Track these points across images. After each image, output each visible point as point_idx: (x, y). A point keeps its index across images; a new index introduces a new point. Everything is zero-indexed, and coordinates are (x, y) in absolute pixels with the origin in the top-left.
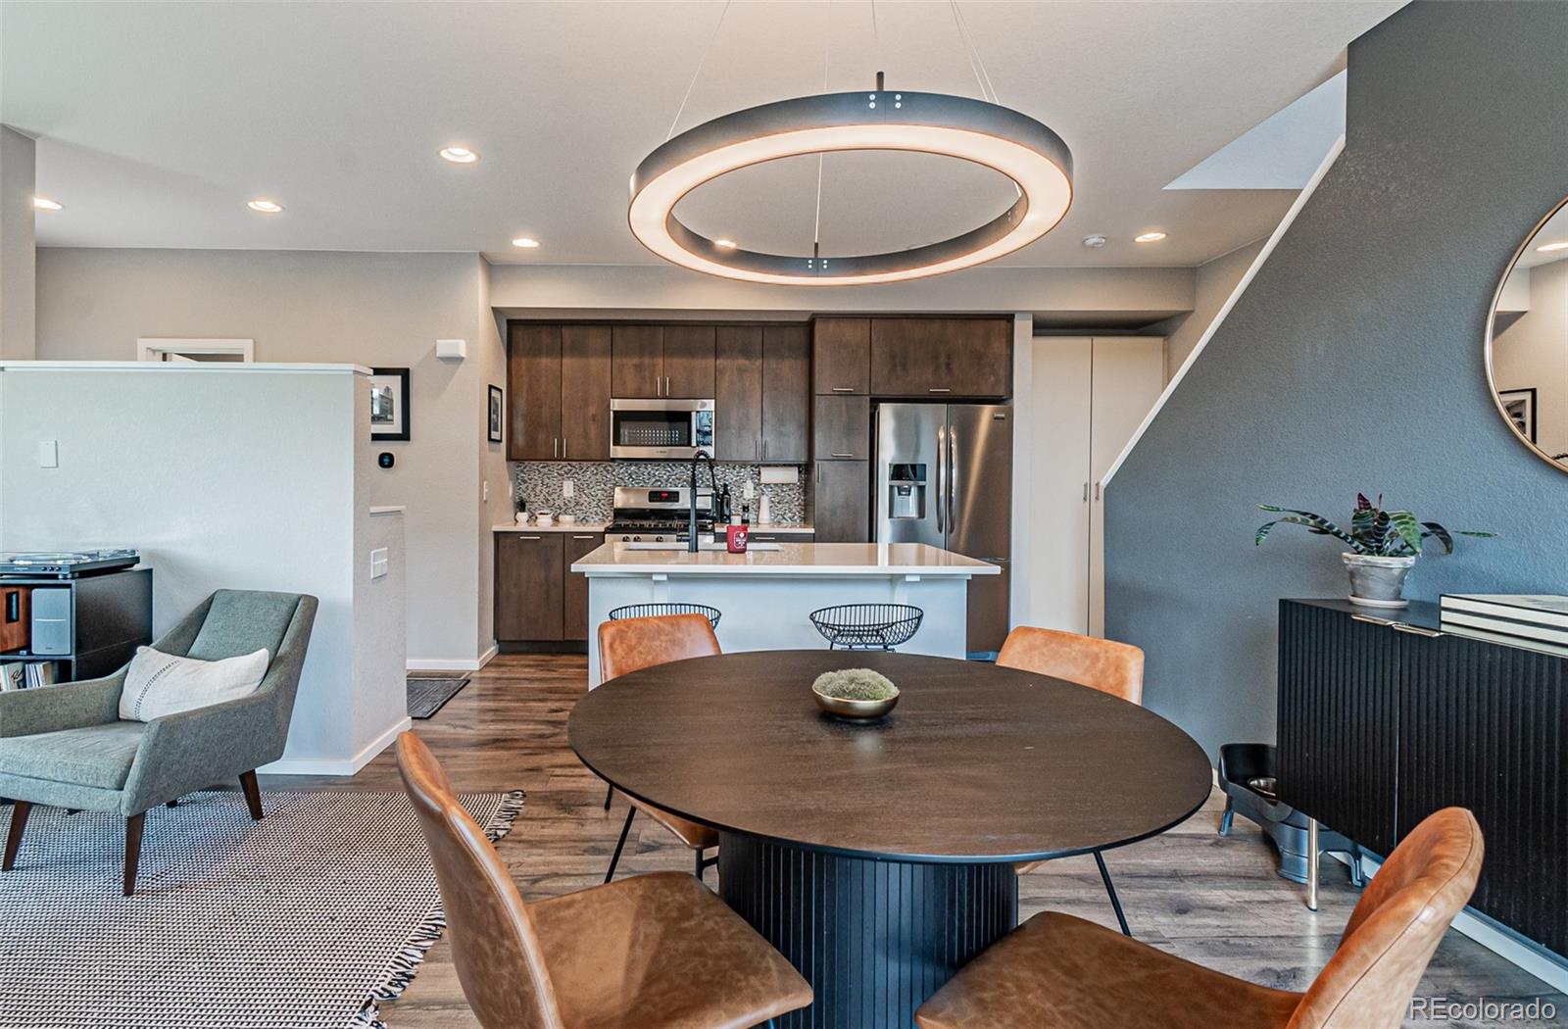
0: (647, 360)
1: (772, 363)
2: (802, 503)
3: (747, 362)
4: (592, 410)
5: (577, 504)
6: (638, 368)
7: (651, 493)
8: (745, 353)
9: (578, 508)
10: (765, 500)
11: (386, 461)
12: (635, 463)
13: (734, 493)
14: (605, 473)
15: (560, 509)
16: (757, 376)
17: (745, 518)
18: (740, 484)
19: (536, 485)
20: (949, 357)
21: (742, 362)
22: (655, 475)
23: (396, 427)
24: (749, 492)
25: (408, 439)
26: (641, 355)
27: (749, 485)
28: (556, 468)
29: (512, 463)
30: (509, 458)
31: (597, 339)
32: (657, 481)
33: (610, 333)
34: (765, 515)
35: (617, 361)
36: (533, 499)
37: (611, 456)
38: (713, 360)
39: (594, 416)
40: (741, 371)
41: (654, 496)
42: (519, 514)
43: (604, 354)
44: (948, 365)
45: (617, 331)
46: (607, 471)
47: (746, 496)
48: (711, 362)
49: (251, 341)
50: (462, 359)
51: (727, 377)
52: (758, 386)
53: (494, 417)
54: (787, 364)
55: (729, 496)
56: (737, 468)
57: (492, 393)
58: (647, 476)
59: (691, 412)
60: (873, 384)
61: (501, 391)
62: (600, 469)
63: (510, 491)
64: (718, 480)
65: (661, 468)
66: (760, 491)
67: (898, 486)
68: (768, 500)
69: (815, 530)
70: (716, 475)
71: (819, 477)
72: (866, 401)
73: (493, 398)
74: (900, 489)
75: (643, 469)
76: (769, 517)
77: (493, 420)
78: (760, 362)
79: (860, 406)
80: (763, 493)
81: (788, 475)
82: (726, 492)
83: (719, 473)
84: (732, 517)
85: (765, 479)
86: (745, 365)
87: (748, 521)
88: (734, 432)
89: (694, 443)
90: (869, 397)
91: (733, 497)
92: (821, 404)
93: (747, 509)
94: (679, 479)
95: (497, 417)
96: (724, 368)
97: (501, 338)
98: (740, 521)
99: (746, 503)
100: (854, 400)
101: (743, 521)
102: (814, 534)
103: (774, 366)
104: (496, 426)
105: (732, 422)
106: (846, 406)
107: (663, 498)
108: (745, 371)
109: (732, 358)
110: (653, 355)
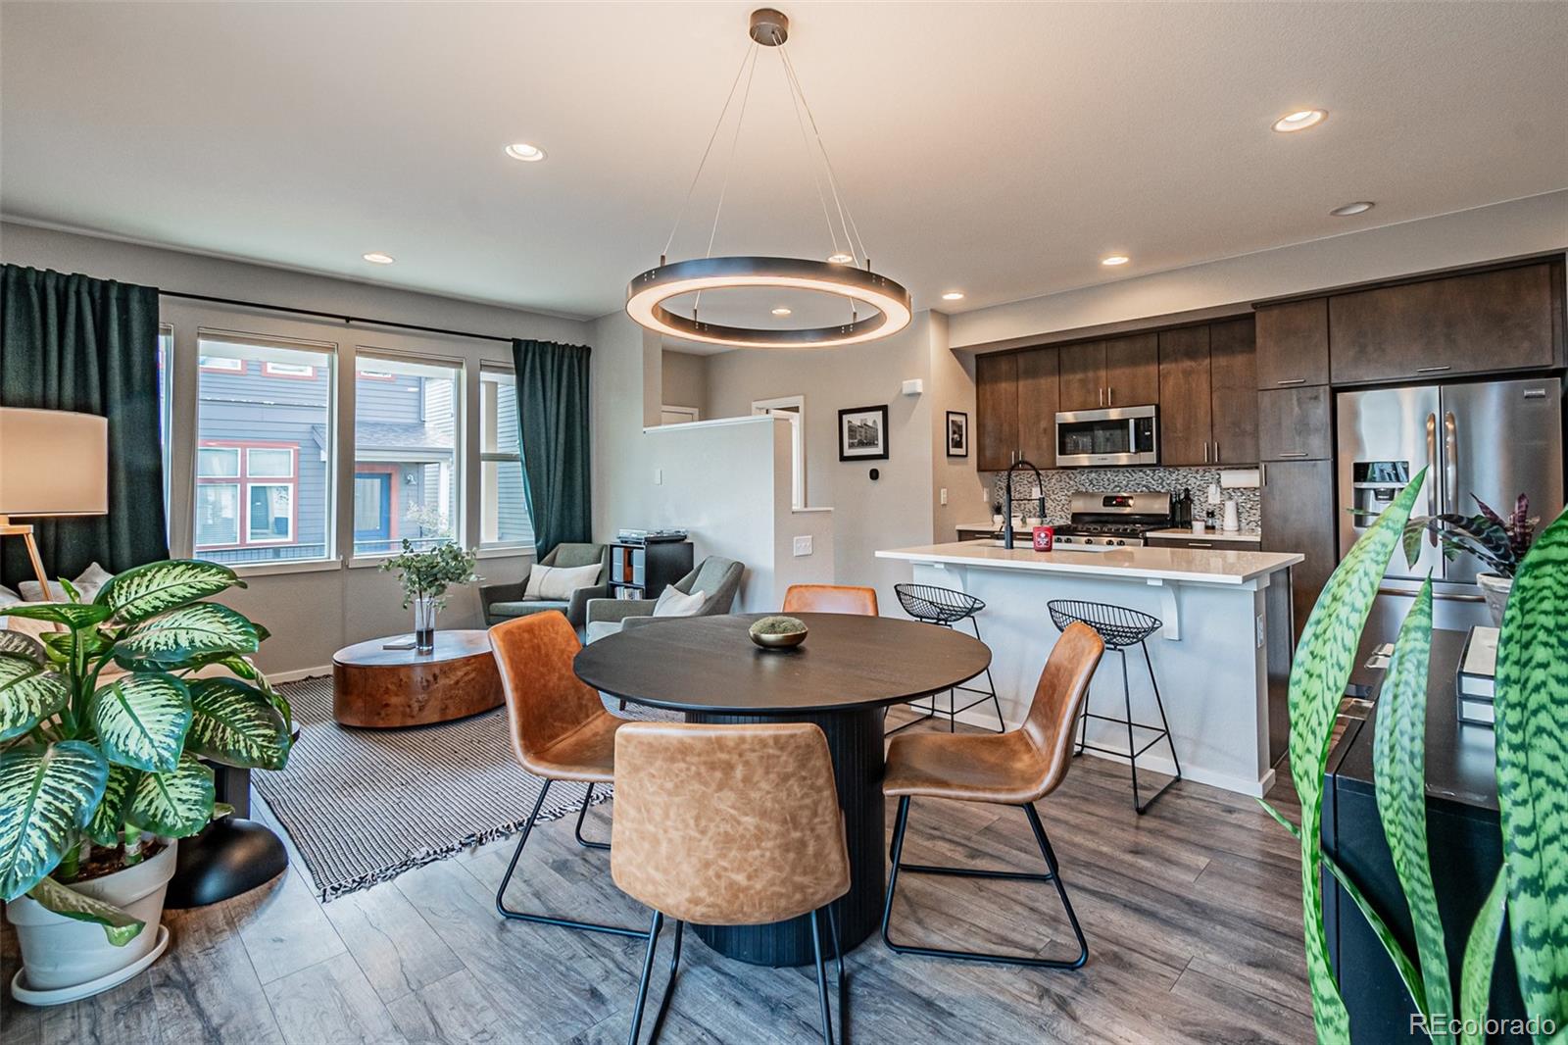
0: (1091, 374)
1: (1222, 361)
3: (1193, 364)
4: (1043, 424)
6: (1083, 382)
7: (1106, 498)
8: (1191, 354)
10: (1230, 506)
11: (874, 475)
12: (1094, 470)
13: (1196, 497)
14: (1067, 480)
15: (1030, 512)
16: (1204, 376)
17: (1210, 523)
18: (1203, 491)
21: (1188, 364)
22: (1114, 481)
23: (879, 450)
24: (1214, 496)
25: (887, 458)
26: (1085, 369)
27: (1213, 488)
28: (1026, 477)
29: (981, 473)
30: (980, 469)
31: (1048, 360)
32: (1116, 486)
33: (1057, 353)
34: (1230, 522)
35: (1064, 378)
37: (1058, 465)
38: (1156, 367)
39: (1045, 430)
40: (1186, 374)
41: (1108, 501)
42: (995, 516)
43: (1051, 374)
45: (1064, 351)
46: (1070, 478)
47: (1210, 501)
48: (1153, 369)
49: (802, 397)
50: (919, 394)
51: (1171, 382)
52: (1205, 386)
53: (956, 436)
54: (1239, 361)
55: (1192, 501)
56: (1201, 472)
57: (952, 417)
58: (1107, 483)
59: (1128, 420)
60: (1333, 374)
61: (966, 415)
62: (1064, 476)
63: (985, 498)
64: (1180, 484)
65: (1121, 475)
66: (1227, 496)
67: (1374, 490)
68: (1234, 504)
69: (1261, 538)
70: (1177, 480)
71: (1266, 480)
72: (1325, 391)
73: (952, 421)
74: (1377, 493)
75: (1102, 476)
76: (1236, 524)
77: (953, 439)
78: (1208, 361)
79: (1316, 398)
80: (1230, 498)
81: (1251, 479)
82: (1187, 497)
83: (1180, 477)
84: (1193, 523)
85: (1225, 483)
86: (1191, 366)
87: (1213, 528)
88: (1180, 435)
89: (1133, 449)
90: (1328, 387)
91: (1196, 502)
92: (1265, 400)
93: (1211, 514)
94: (1139, 484)
95: (961, 436)
96: (1169, 373)
97: (968, 371)
98: (1203, 527)
99: (1211, 508)
100: (1310, 392)
101: (1207, 527)
102: (1260, 542)
103: (1225, 364)
104: (958, 445)
105: (1178, 426)
106: (1298, 400)
107: (1116, 504)
108: (1191, 372)
109: (1176, 361)
110: (1096, 368)
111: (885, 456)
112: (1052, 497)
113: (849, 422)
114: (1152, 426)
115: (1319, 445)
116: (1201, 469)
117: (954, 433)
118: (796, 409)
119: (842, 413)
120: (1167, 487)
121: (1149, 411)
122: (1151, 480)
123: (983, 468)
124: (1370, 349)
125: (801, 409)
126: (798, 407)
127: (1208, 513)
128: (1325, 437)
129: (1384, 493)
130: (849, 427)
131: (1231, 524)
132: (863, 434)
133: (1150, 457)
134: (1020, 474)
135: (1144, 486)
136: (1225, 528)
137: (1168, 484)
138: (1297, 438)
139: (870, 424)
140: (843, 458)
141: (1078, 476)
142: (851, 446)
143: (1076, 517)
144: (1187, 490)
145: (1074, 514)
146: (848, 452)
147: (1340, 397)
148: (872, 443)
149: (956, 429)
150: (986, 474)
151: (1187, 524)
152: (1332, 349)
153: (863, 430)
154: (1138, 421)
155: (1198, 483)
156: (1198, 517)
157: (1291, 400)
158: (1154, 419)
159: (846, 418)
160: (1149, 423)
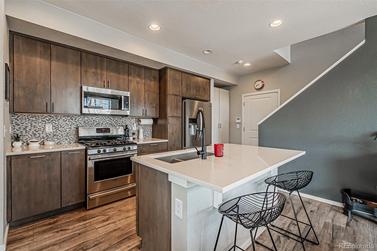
0: (99, 71)
1: (148, 82)
2: (152, 131)
3: (140, 80)
4: (70, 90)
5: (55, 135)
8: (139, 76)
9: (55, 137)
10: (141, 131)
13: (129, 128)
16: (143, 86)
17: (134, 137)
18: (132, 125)
19: (26, 127)
20: (199, 88)
21: (138, 79)
24: (134, 127)
26: (96, 68)
28: (40, 117)
31: (73, 56)
33: (80, 55)
34: (141, 136)
35: (84, 69)
36: (24, 134)
38: (127, 77)
39: (71, 93)
42: (14, 142)
44: (199, 90)
45: (84, 55)
46: (72, 119)
47: (133, 129)
51: (133, 84)
52: (143, 89)
54: (153, 83)
56: (130, 119)
58: (93, 122)
59: (121, 96)
60: (182, 93)
64: (124, 123)
68: (143, 130)
78: (144, 80)
83: (123, 121)
88: (135, 105)
89: (123, 108)
90: (181, 97)
92: (169, 97)
93: (134, 134)
94: (108, 123)
96: (132, 81)
98: (132, 139)
102: (168, 142)
107: (103, 131)
108: (139, 83)
109: (134, 77)
110: (102, 69)
114: (129, 100)
115: (180, 113)
122: (113, 122)
124: (188, 89)
128: (181, 111)
133: (128, 112)
134: (35, 116)
135: (110, 124)
137: (119, 123)
138: (176, 110)
144: (127, 125)
147: (187, 100)
152: (182, 86)
154: (124, 97)
155: (130, 123)
158: (129, 97)
160: (127, 99)
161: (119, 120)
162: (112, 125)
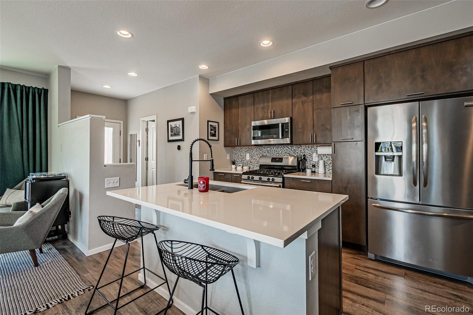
0: (266, 104)
1: (318, 96)
3: (306, 98)
4: (248, 126)
5: (251, 162)
6: (263, 108)
7: (273, 158)
8: (305, 94)
9: (251, 163)
10: (321, 163)
11: (179, 148)
13: (308, 158)
14: (259, 151)
15: (246, 164)
16: (310, 104)
17: (313, 170)
18: (311, 155)
19: (238, 155)
21: (304, 98)
22: (277, 151)
23: (180, 137)
24: (315, 158)
25: (184, 141)
26: (264, 103)
27: (314, 155)
28: (244, 149)
29: (225, 148)
30: (225, 146)
31: (249, 99)
32: (277, 153)
33: (253, 96)
35: (256, 106)
36: (238, 160)
37: (252, 144)
39: (248, 129)
40: (303, 103)
41: (274, 160)
42: (232, 165)
43: (251, 105)
45: (255, 94)
46: (260, 150)
47: (314, 160)
48: (290, 101)
49: (156, 115)
51: (297, 107)
52: (311, 109)
53: (212, 131)
54: (325, 96)
55: (306, 160)
56: (310, 147)
57: (210, 123)
58: (274, 152)
59: (279, 124)
60: (366, 98)
61: (218, 123)
62: (258, 149)
63: (228, 158)
64: (302, 153)
65: (279, 149)
66: (320, 158)
67: (385, 156)
68: (323, 162)
69: (332, 179)
70: (301, 151)
71: (334, 151)
72: (362, 107)
73: (210, 125)
74: (386, 157)
75: (272, 149)
76: (324, 171)
77: (210, 133)
78: (312, 97)
79: (358, 111)
80: (322, 159)
81: (328, 150)
82: (304, 158)
83: (302, 150)
84: (307, 170)
85: (319, 153)
86: (305, 100)
87: (315, 172)
88: (300, 131)
89: (280, 137)
90: (363, 105)
91: (308, 161)
92: (335, 112)
93: (314, 166)
94: (286, 153)
95: (215, 132)
96: (296, 103)
97: (219, 104)
98: (310, 172)
99: (314, 163)
100: (354, 108)
101: (312, 172)
102: (332, 181)
103: (319, 98)
104: (214, 135)
105: (300, 126)
106: (349, 112)
107: (277, 161)
108: (305, 102)
109: (299, 97)
110: (268, 102)
111: (182, 140)
112: (254, 158)
113: (171, 125)
114: (288, 127)
115: (359, 134)
116: (310, 146)
117: (211, 130)
118: (154, 121)
119: (168, 122)
120: (297, 154)
121: (287, 120)
122: (291, 151)
123: (226, 145)
124: (384, 85)
125: (155, 121)
126: (154, 120)
127: (313, 166)
128: (361, 130)
129: (389, 157)
130: (171, 128)
131: (321, 171)
132: (175, 130)
133: (288, 141)
134: (242, 148)
135: (288, 153)
136: (319, 172)
137: (297, 153)
138: (349, 131)
139: (178, 126)
140: (169, 141)
141: (263, 149)
142: (172, 135)
143: (261, 166)
144: (304, 155)
145: (260, 165)
146: (171, 138)
147: (369, 109)
148: (178, 134)
149: (213, 129)
150: (228, 148)
151: (304, 170)
152: (365, 86)
153: (176, 129)
154: (283, 125)
155: (309, 152)
156: (309, 168)
157: (346, 112)
158: (289, 123)
159: (170, 123)
160: (287, 125)
161: (297, 149)
162: (289, 154)
